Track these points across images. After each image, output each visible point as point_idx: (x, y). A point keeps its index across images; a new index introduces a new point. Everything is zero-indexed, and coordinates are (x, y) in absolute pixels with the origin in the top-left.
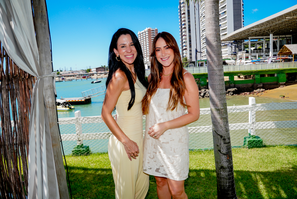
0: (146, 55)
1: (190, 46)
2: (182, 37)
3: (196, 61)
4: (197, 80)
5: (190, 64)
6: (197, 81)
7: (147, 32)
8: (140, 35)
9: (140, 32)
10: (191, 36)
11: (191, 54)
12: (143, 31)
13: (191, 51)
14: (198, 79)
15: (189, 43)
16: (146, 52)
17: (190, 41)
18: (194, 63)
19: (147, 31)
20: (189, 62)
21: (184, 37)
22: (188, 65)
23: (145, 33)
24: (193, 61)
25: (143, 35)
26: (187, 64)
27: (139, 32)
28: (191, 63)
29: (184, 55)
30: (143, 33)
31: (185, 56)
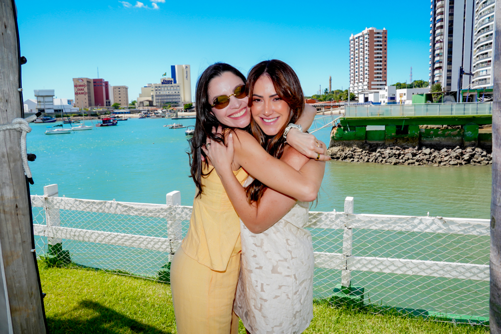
0: (362, 77)
1: (450, 62)
2: (434, 45)
3: (460, 91)
4: (458, 128)
5: (446, 97)
6: (458, 130)
7: (367, 36)
8: (354, 40)
9: (354, 35)
10: (452, 42)
11: (449, 78)
12: (360, 34)
13: (449, 71)
14: (460, 126)
15: (448, 57)
16: (362, 73)
17: (450, 52)
18: (454, 94)
19: (366, 34)
20: (444, 93)
21: (437, 45)
22: (441, 98)
23: (364, 37)
24: (452, 90)
25: (359, 40)
26: (439, 97)
27: (352, 35)
28: (448, 94)
29: (436, 79)
30: (359, 37)
31: (437, 81)
